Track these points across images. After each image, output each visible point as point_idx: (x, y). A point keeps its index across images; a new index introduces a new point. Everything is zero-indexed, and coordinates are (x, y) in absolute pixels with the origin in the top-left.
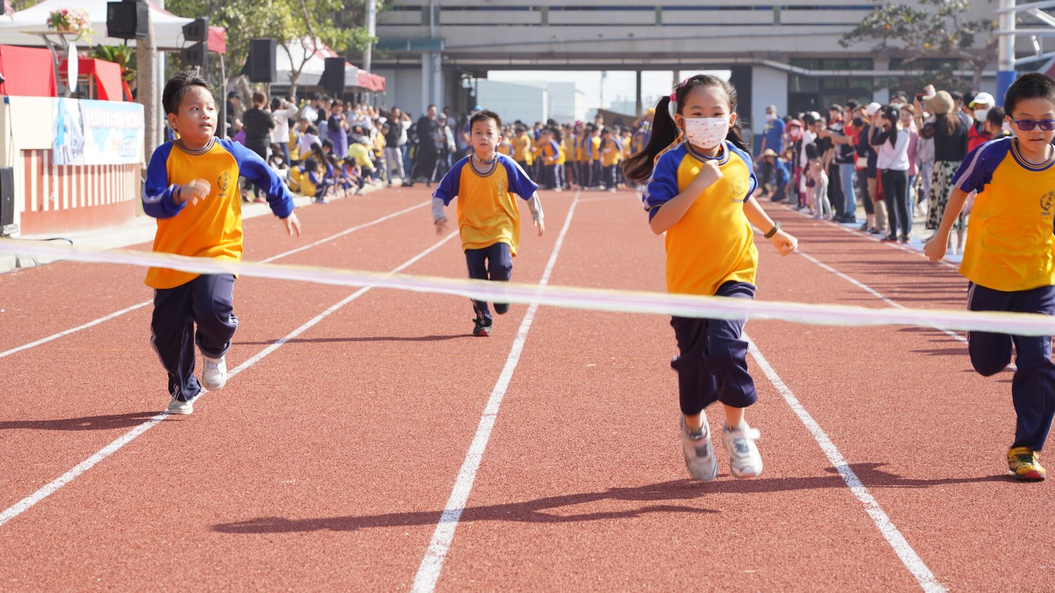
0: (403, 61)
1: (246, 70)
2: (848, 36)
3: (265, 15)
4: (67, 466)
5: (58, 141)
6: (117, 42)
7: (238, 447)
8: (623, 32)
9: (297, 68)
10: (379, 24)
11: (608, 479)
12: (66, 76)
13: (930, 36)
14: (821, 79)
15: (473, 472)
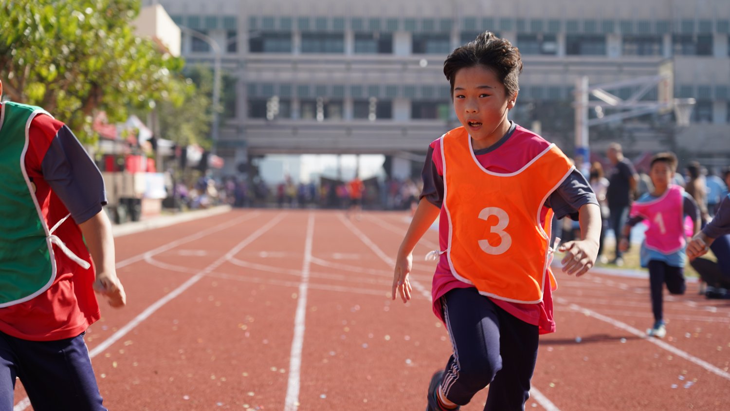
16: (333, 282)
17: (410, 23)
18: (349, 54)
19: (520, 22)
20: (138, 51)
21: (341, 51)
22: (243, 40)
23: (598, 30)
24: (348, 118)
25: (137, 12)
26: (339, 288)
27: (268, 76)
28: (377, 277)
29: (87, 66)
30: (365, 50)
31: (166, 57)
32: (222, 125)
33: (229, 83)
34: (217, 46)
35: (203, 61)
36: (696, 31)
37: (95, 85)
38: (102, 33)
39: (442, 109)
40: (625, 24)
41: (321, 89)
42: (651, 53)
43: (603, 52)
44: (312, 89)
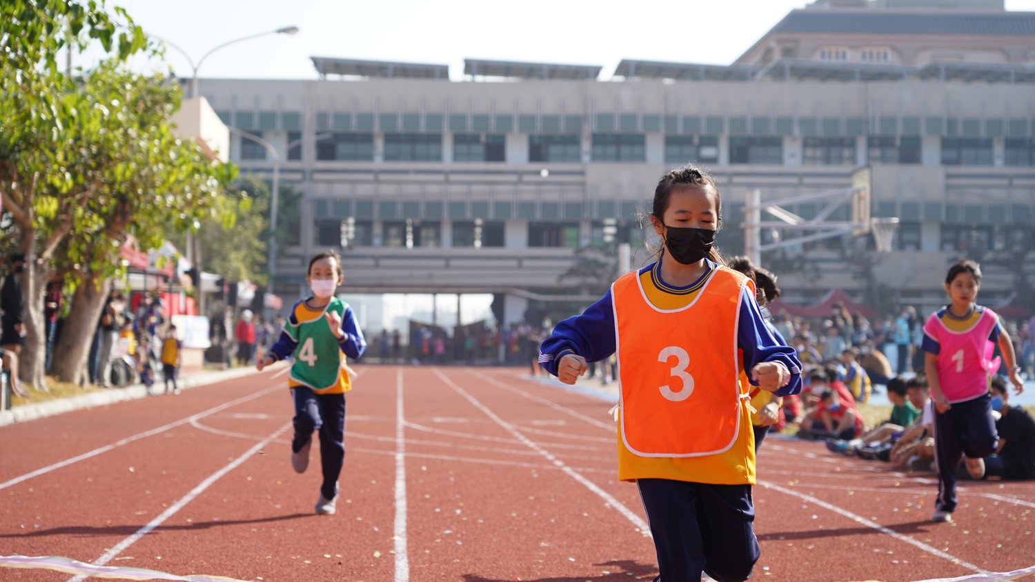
2: (562, 276)
16: (436, 450)
17: (527, 121)
18: (448, 162)
19: (670, 120)
20: (179, 155)
21: (438, 158)
22: (309, 143)
23: (772, 131)
24: (446, 245)
25: (177, 106)
26: (445, 457)
27: (341, 190)
28: (493, 444)
29: (112, 173)
30: (469, 157)
31: (215, 163)
32: (281, 254)
33: (290, 199)
34: (276, 151)
35: (257, 170)
36: (900, 131)
37: (122, 198)
38: (133, 132)
39: (569, 233)
40: (807, 123)
41: (411, 207)
42: (840, 160)
43: (779, 160)
44: (400, 208)
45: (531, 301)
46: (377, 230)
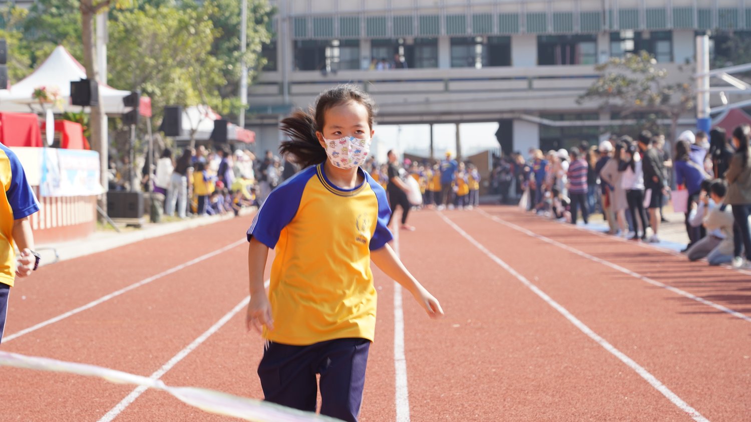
0: (266, 121)
1: (162, 128)
2: (581, 97)
3: (173, 89)
4: (117, 400)
5: (43, 179)
6: (77, 109)
7: (231, 385)
8: (421, 98)
9: (194, 127)
10: (250, 95)
11: (502, 400)
12: (44, 134)
13: (640, 96)
14: (562, 128)
15: (406, 398)
24: (445, 66)
41: (403, 22)
44: (390, 24)
45: (542, 127)
46: (365, 50)
